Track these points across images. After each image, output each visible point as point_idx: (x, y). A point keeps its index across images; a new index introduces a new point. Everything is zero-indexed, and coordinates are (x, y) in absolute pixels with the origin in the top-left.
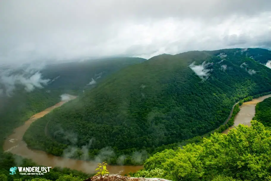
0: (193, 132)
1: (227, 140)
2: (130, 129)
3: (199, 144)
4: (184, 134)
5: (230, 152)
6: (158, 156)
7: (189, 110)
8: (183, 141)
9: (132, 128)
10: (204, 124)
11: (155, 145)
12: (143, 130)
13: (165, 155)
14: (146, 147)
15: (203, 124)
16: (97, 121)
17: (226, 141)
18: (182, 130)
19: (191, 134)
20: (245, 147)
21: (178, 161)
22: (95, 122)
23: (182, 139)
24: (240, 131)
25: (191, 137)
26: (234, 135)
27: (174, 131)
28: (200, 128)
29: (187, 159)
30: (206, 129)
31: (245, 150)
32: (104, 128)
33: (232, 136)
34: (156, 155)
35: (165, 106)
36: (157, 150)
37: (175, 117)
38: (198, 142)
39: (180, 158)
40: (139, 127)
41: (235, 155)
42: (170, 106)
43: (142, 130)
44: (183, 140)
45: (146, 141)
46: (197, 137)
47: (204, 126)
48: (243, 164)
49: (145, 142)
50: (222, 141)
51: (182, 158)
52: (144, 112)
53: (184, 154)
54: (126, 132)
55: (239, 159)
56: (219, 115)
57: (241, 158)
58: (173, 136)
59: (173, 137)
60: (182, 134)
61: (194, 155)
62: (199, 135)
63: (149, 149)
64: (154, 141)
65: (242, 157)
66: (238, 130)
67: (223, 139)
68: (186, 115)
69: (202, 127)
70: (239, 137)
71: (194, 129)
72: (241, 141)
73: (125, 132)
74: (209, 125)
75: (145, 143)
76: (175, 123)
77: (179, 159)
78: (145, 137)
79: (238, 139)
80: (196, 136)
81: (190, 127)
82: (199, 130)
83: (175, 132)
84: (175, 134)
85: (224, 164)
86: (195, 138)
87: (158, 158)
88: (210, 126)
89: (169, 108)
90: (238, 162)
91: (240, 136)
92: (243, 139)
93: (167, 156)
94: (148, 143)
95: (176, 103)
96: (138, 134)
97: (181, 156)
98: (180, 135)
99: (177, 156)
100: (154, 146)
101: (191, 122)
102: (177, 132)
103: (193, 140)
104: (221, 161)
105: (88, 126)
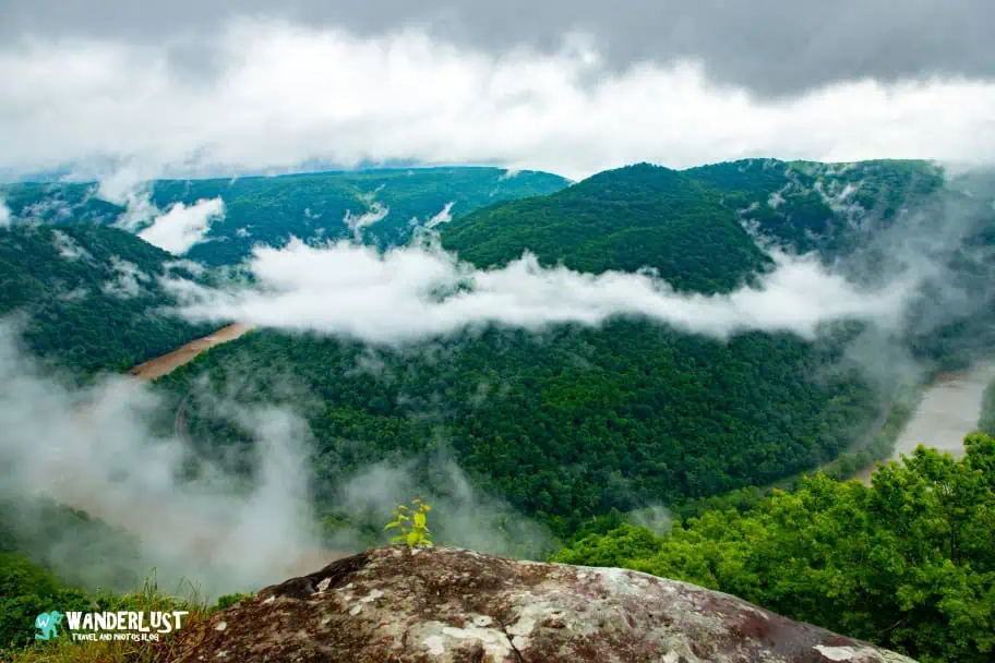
0: (732, 471)
1: (867, 501)
2: (493, 440)
3: (752, 516)
4: (698, 473)
5: (874, 549)
6: (594, 546)
7: (724, 387)
8: (692, 500)
9: (498, 437)
10: (778, 443)
11: (583, 511)
12: (541, 447)
13: (620, 545)
14: (549, 513)
15: (773, 445)
16: (370, 404)
17: (862, 508)
18: (689, 458)
19: (725, 477)
20: (933, 536)
21: (670, 570)
22: (364, 404)
23: (688, 494)
24: (918, 471)
25: (723, 489)
26: (896, 484)
27: (658, 462)
28: (758, 459)
29: (705, 563)
30: (781, 462)
31: (935, 545)
32: (396, 431)
33: (886, 487)
34: (585, 543)
35: (633, 363)
36: (588, 527)
37: (667, 407)
38: (748, 510)
39: (679, 559)
40: (527, 438)
41: (892, 560)
42: (652, 368)
43: (538, 450)
44: (691, 496)
45: (549, 489)
46: (745, 489)
47: (776, 453)
48: (920, 595)
49: (547, 494)
50: (846, 506)
51: (684, 560)
52: (549, 379)
53: (692, 546)
54: (477, 452)
55: (908, 577)
56: (839, 412)
57: (915, 574)
58: (655, 479)
59: (653, 483)
60: (690, 476)
61: (733, 551)
62: (754, 484)
63: (557, 519)
64: (582, 494)
65: (919, 570)
66: (912, 469)
67: (849, 499)
68: (709, 404)
69: (769, 453)
70: (916, 495)
71: (734, 458)
72: (920, 509)
73: (473, 453)
74: (794, 449)
75: (544, 499)
76: (667, 431)
77: (674, 563)
78: (546, 477)
79: (909, 503)
80: (740, 486)
81: (720, 451)
82: (754, 464)
83: (664, 465)
84: (662, 472)
85: (846, 591)
86: (736, 496)
87: (593, 554)
88: (801, 452)
89: (647, 373)
90: (901, 589)
91: (920, 489)
92: (929, 503)
93: (627, 548)
94: (556, 500)
95: (675, 355)
96: (522, 462)
97: (682, 551)
98: (682, 476)
99: (667, 550)
100: (577, 511)
101: (727, 430)
102: (669, 467)
103: (730, 499)
104: (834, 580)
105: (336, 418)
